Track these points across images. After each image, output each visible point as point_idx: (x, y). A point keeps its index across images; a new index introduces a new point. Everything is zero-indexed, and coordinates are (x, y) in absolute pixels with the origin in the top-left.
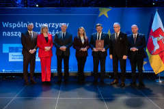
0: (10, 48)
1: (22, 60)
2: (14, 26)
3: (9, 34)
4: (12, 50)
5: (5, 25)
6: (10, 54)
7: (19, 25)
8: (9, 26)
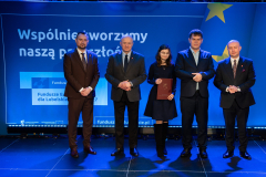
0: (34, 80)
2: (41, 37)
3: (31, 53)
4: (37, 83)
5: (23, 35)
6: (35, 92)
7: (51, 35)
8: (31, 36)
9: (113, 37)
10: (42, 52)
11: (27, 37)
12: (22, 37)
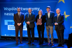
1: (15, 29)
2: (10, 9)
3: (7, 14)
4: (9, 23)
5: (5, 9)
6: (9, 26)
7: (12, 9)
8: (7, 9)
10: (10, 14)
12: (5, 10)
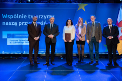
0: (8, 35)
7: (15, 17)
9: (41, 17)
10: (12, 23)
11: (6, 17)
12: (3, 18)
